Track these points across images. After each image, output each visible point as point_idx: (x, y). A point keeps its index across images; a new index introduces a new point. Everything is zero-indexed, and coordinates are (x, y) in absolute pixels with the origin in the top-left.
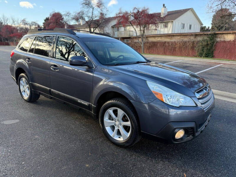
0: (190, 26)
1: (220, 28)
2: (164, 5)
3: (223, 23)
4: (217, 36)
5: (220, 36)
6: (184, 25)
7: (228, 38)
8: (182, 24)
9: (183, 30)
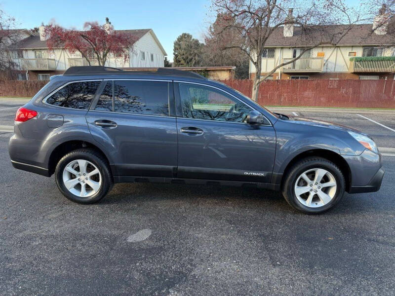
0: (152, 56)
1: (188, 60)
2: (107, 20)
3: (191, 54)
4: (209, 73)
5: (212, 73)
6: (144, 53)
7: (222, 76)
8: (141, 52)
9: (144, 61)
